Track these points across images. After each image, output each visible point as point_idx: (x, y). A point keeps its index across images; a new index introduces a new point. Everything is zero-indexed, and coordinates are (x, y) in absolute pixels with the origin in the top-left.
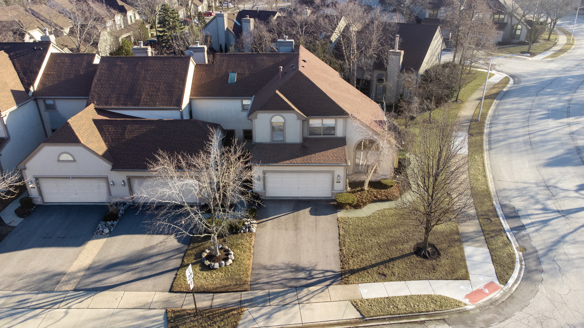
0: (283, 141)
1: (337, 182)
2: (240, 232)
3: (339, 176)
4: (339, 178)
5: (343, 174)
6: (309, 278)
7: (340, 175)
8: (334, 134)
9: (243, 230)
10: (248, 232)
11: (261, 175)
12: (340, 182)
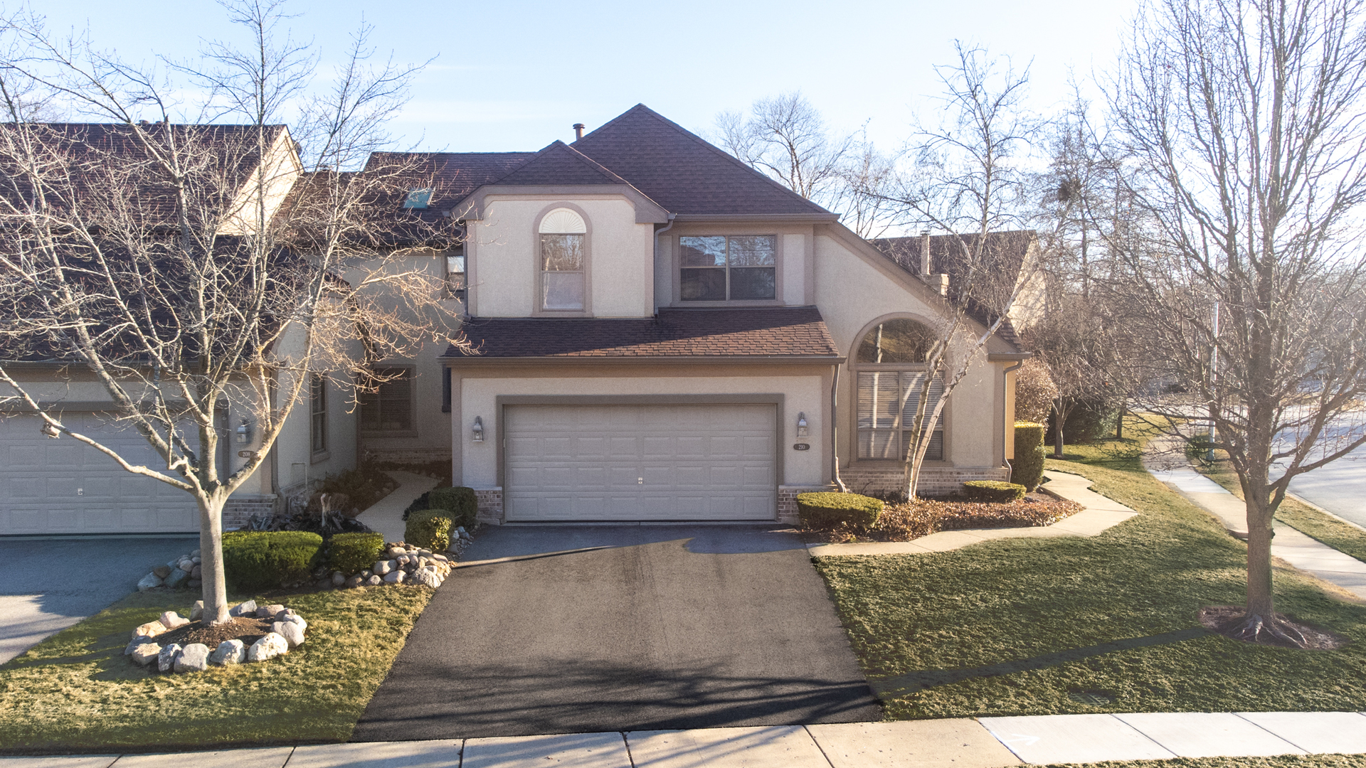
0: (582, 311)
1: (796, 447)
2: (366, 582)
3: (801, 416)
4: (802, 423)
5: (819, 412)
6: (683, 701)
7: (806, 413)
8: (774, 298)
9: (382, 576)
10: (405, 581)
11: (489, 415)
12: (807, 447)
